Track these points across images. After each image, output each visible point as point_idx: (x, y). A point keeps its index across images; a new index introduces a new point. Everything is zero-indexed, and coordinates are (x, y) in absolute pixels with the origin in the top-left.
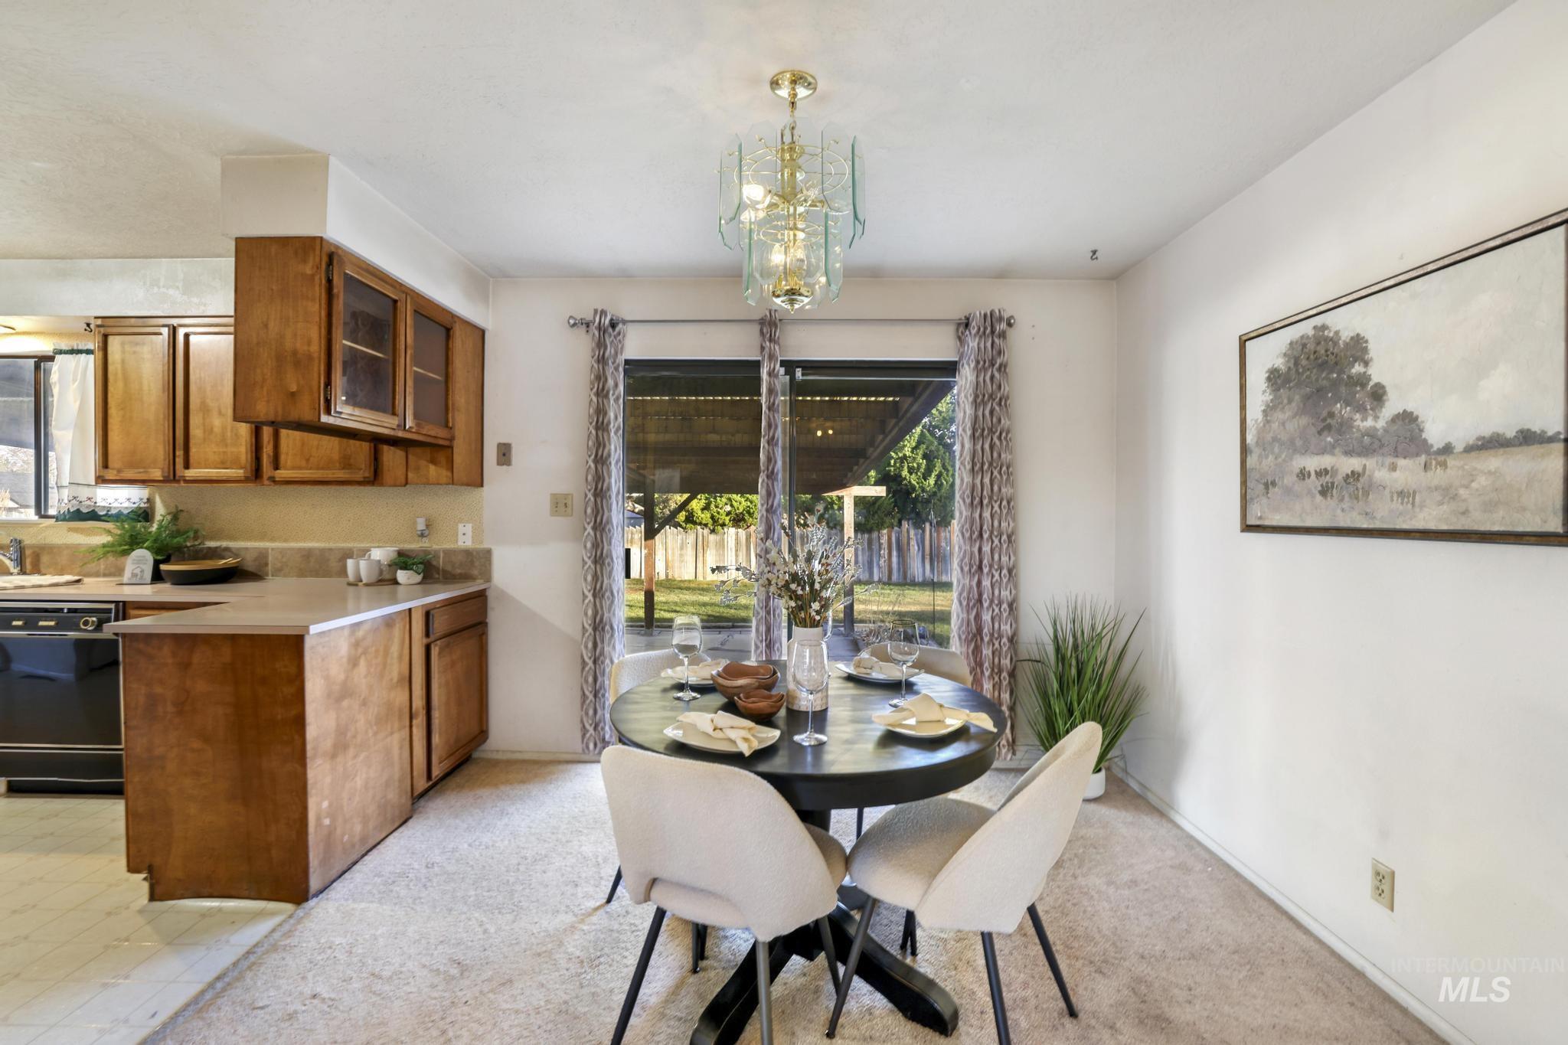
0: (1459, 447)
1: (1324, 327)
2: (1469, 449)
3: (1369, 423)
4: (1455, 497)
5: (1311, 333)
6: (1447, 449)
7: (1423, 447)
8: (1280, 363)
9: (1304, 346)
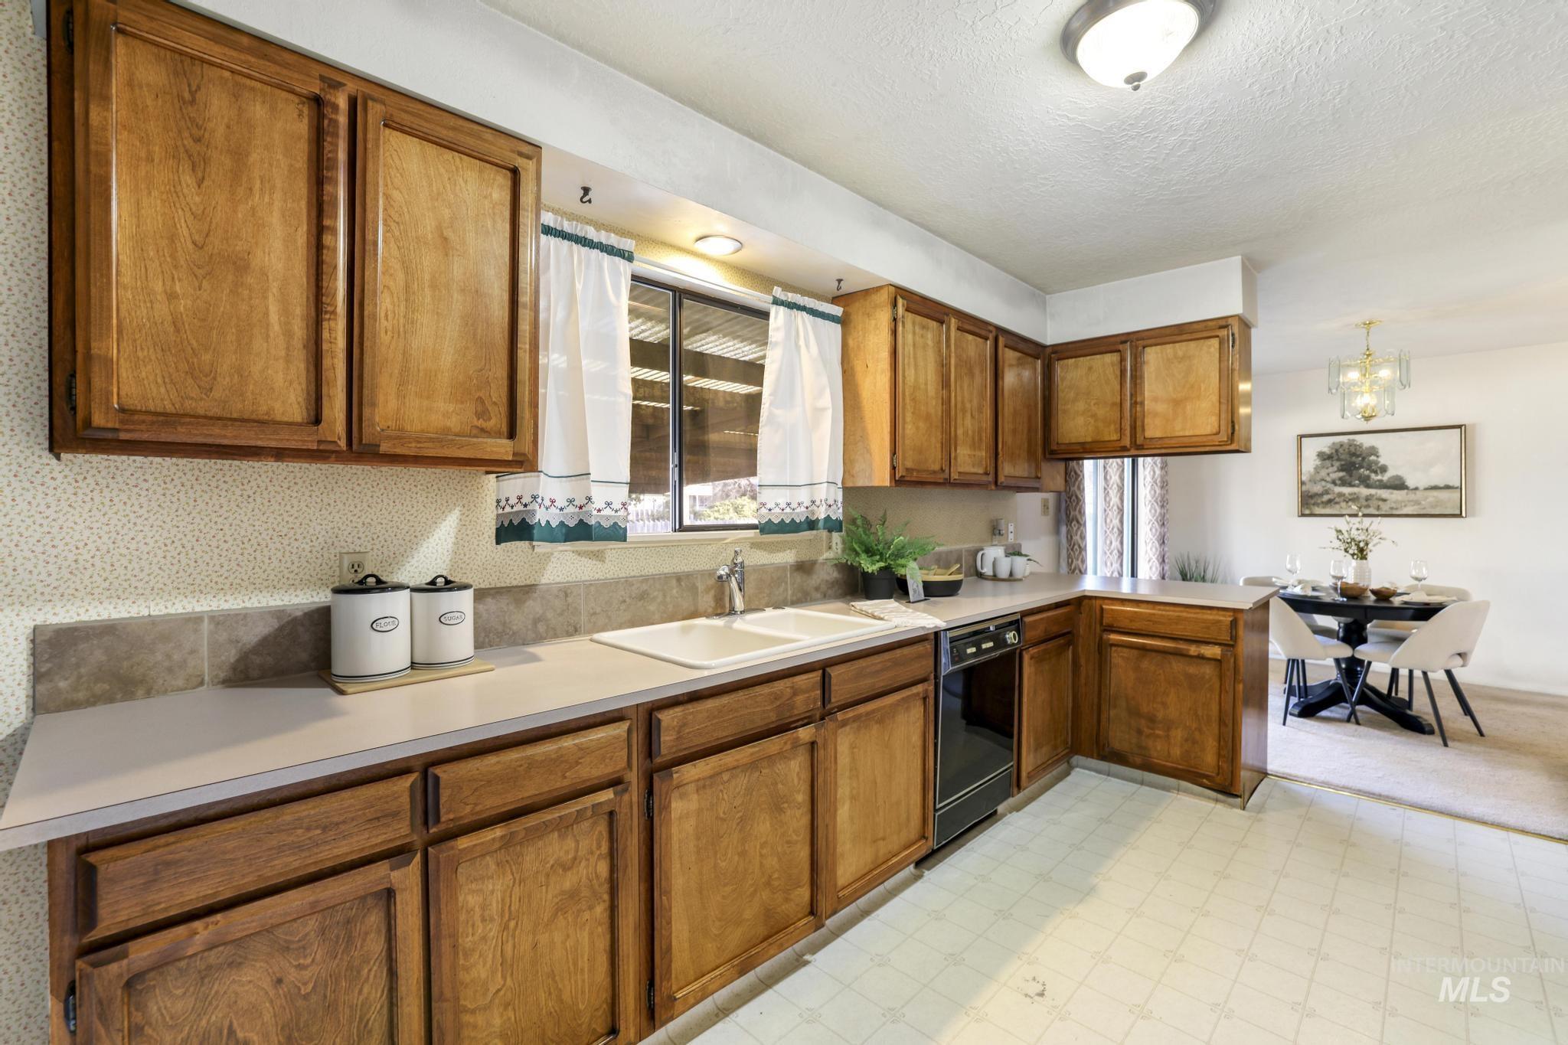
0: (1421, 488)
1: (1354, 440)
2: (1426, 489)
3: (1379, 477)
4: (1419, 504)
5: (1346, 441)
6: (1416, 489)
7: (1406, 488)
8: (1327, 450)
9: (1342, 446)
